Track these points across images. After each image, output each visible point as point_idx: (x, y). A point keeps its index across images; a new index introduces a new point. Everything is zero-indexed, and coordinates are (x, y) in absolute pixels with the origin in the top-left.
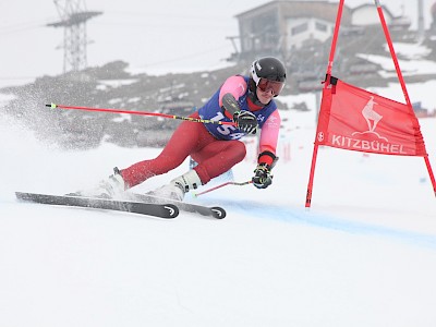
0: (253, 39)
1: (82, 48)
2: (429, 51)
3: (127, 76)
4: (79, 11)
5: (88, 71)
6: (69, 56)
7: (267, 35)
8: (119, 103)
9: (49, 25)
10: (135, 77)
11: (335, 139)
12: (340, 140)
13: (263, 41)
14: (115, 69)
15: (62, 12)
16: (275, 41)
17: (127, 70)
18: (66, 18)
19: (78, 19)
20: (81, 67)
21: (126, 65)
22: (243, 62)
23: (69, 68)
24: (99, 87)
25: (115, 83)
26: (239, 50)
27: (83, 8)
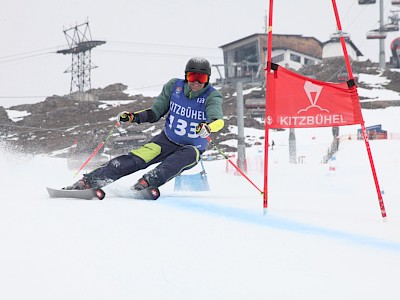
0: (236, 68)
1: (87, 72)
2: (389, 81)
3: (126, 97)
4: (85, 40)
5: (90, 92)
6: (76, 79)
7: (248, 64)
9: (59, 52)
10: (132, 98)
11: (282, 120)
12: (288, 120)
13: (245, 68)
14: (116, 91)
15: (71, 42)
16: (255, 69)
17: (125, 92)
18: (74, 46)
19: (84, 47)
20: (86, 89)
21: (125, 87)
22: (227, 86)
23: (75, 89)
24: (100, 106)
25: (115, 103)
26: (224, 77)
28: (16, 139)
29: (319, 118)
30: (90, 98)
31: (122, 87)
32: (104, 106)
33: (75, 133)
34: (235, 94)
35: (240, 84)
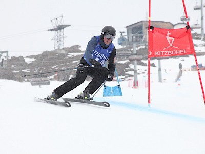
0: (133, 37)
1: (62, 39)
3: (80, 51)
4: (61, 25)
5: (63, 49)
6: (57, 43)
7: (139, 35)
8: (77, 62)
9: (49, 30)
10: (83, 52)
12: (159, 53)
13: (137, 37)
14: (75, 48)
15: (54, 25)
16: (142, 37)
17: (80, 49)
18: (56, 27)
19: (60, 28)
20: (62, 47)
21: (80, 47)
22: (128, 46)
23: (57, 48)
24: (68, 56)
25: (75, 54)
27: (62, 23)
28: (29, 72)
29: (174, 52)
30: (64, 52)
31: (78, 46)
32: (70, 56)
33: (57, 69)
34: (132, 50)
35: (135, 45)
